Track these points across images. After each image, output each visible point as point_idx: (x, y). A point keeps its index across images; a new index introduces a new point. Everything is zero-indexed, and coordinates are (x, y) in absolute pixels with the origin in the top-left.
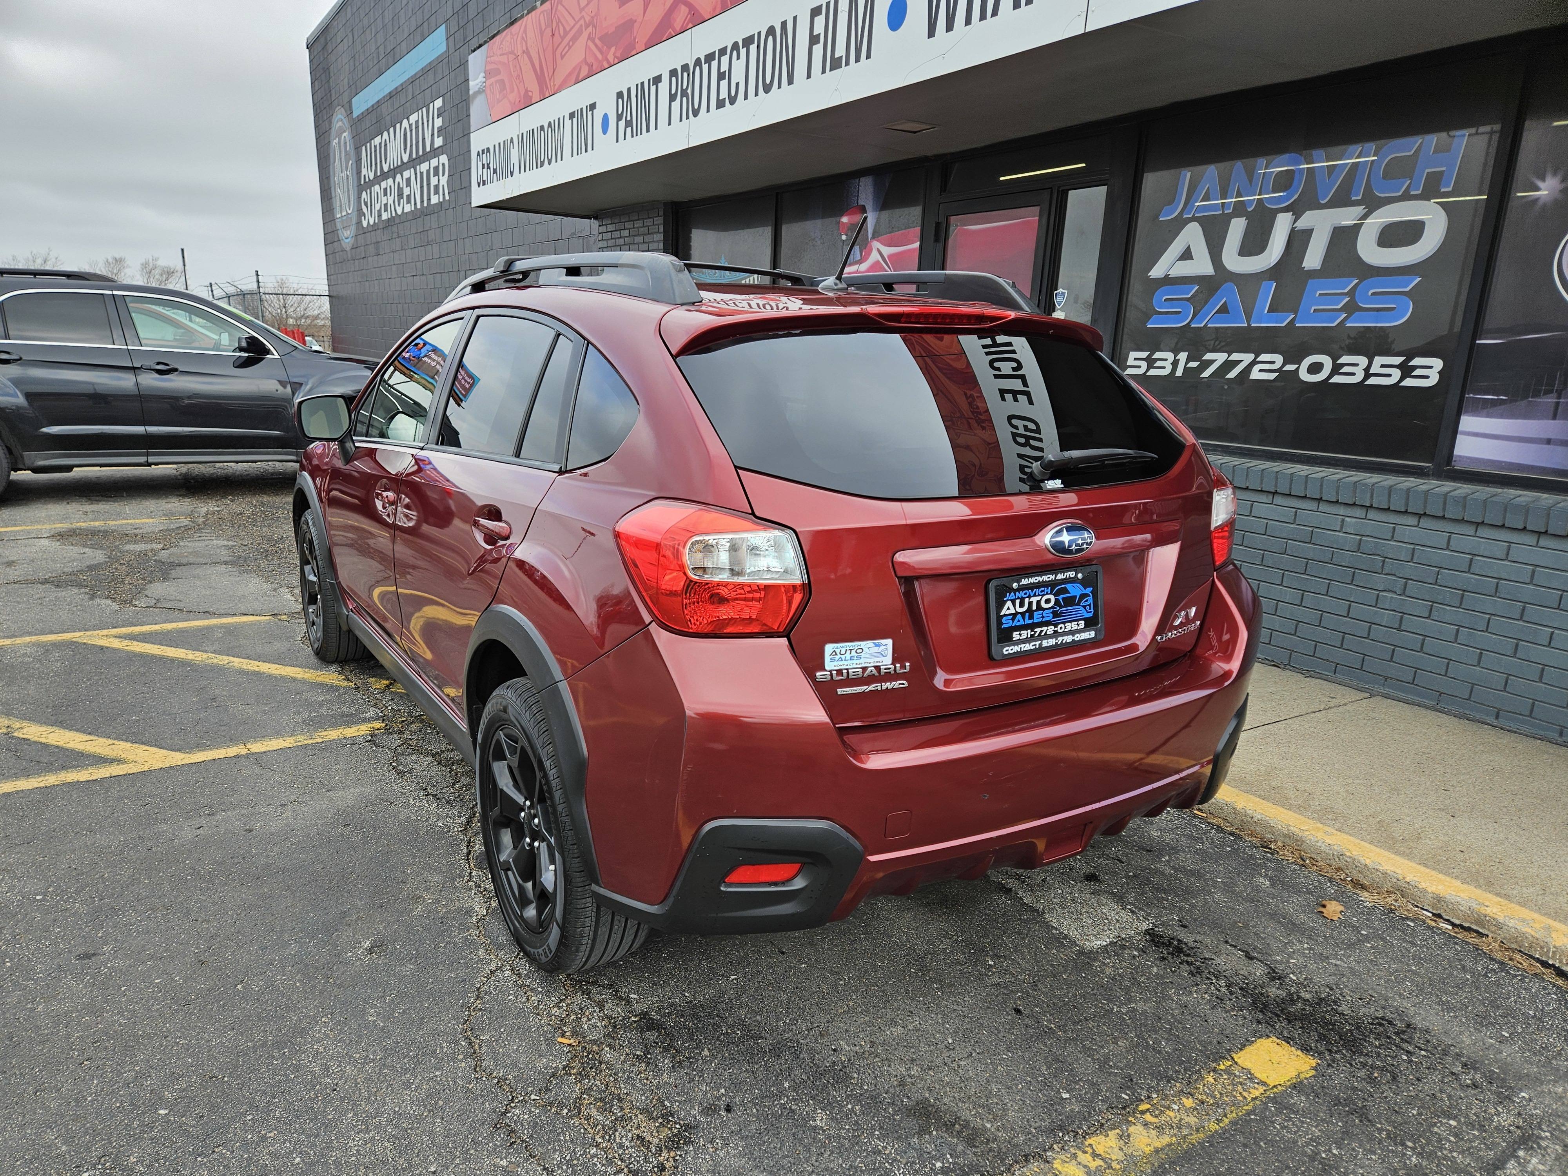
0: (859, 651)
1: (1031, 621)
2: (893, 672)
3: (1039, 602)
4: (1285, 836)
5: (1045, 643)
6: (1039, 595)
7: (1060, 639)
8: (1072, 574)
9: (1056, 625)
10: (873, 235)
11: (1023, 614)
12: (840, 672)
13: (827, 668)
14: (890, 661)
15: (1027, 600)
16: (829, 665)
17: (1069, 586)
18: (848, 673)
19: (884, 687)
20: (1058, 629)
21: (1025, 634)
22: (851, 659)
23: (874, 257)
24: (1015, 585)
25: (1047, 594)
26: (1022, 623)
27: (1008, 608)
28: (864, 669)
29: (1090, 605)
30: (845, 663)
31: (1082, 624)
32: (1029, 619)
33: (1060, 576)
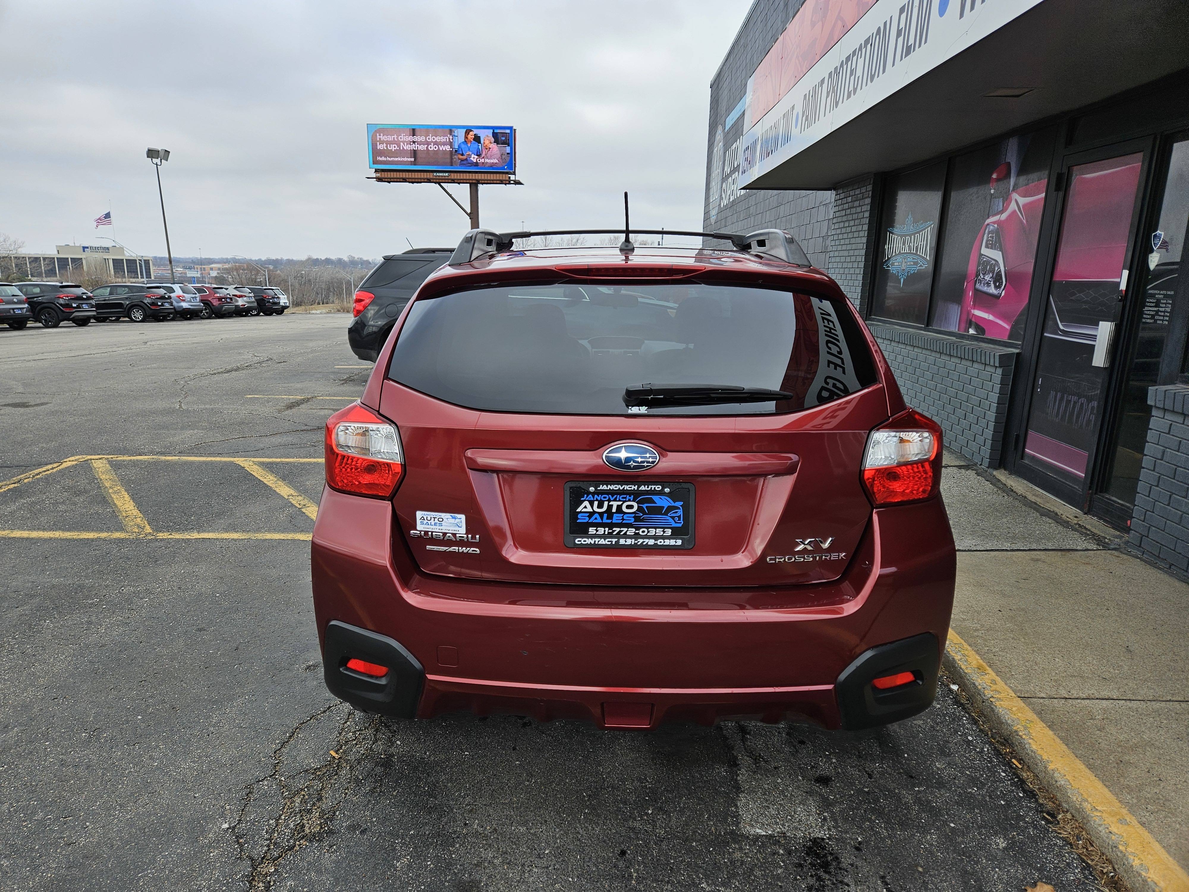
0: (441, 520)
1: (609, 521)
2: (466, 540)
3: (619, 507)
4: (1077, 810)
5: (622, 541)
6: (620, 501)
7: (641, 541)
8: (658, 488)
9: (638, 528)
10: (1014, 187)
11: (601, 514)
12: (426, 533)
13: (418, 528)
14: (465, 532)
15: (606, 503)
16: (420, 527)
17: (655, 498)
18: (432, 534)
19: (461, 551)
20: (640, 532)
21: (601, 531)
22: (435, 524)
23: (1013, 206)
24: (592, 489)
25: (629, 500)
26: (599, 520)
27: (585, 507)
28: (445, 534)
29: (679, 517)
30: (431, 527)
31: (669, 532)
32: (607, 519)
33: (642, 488)
